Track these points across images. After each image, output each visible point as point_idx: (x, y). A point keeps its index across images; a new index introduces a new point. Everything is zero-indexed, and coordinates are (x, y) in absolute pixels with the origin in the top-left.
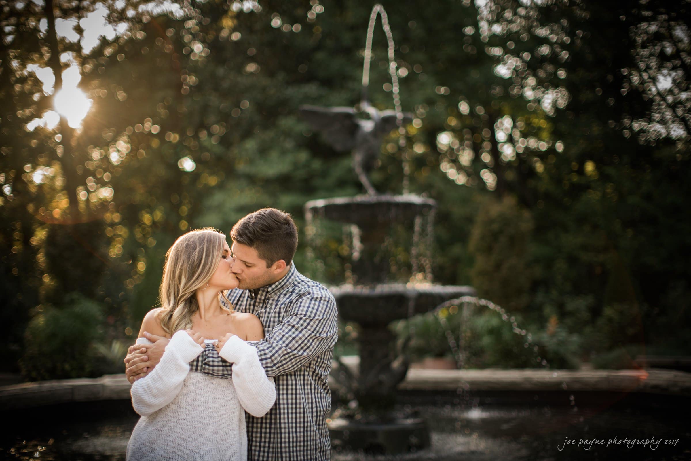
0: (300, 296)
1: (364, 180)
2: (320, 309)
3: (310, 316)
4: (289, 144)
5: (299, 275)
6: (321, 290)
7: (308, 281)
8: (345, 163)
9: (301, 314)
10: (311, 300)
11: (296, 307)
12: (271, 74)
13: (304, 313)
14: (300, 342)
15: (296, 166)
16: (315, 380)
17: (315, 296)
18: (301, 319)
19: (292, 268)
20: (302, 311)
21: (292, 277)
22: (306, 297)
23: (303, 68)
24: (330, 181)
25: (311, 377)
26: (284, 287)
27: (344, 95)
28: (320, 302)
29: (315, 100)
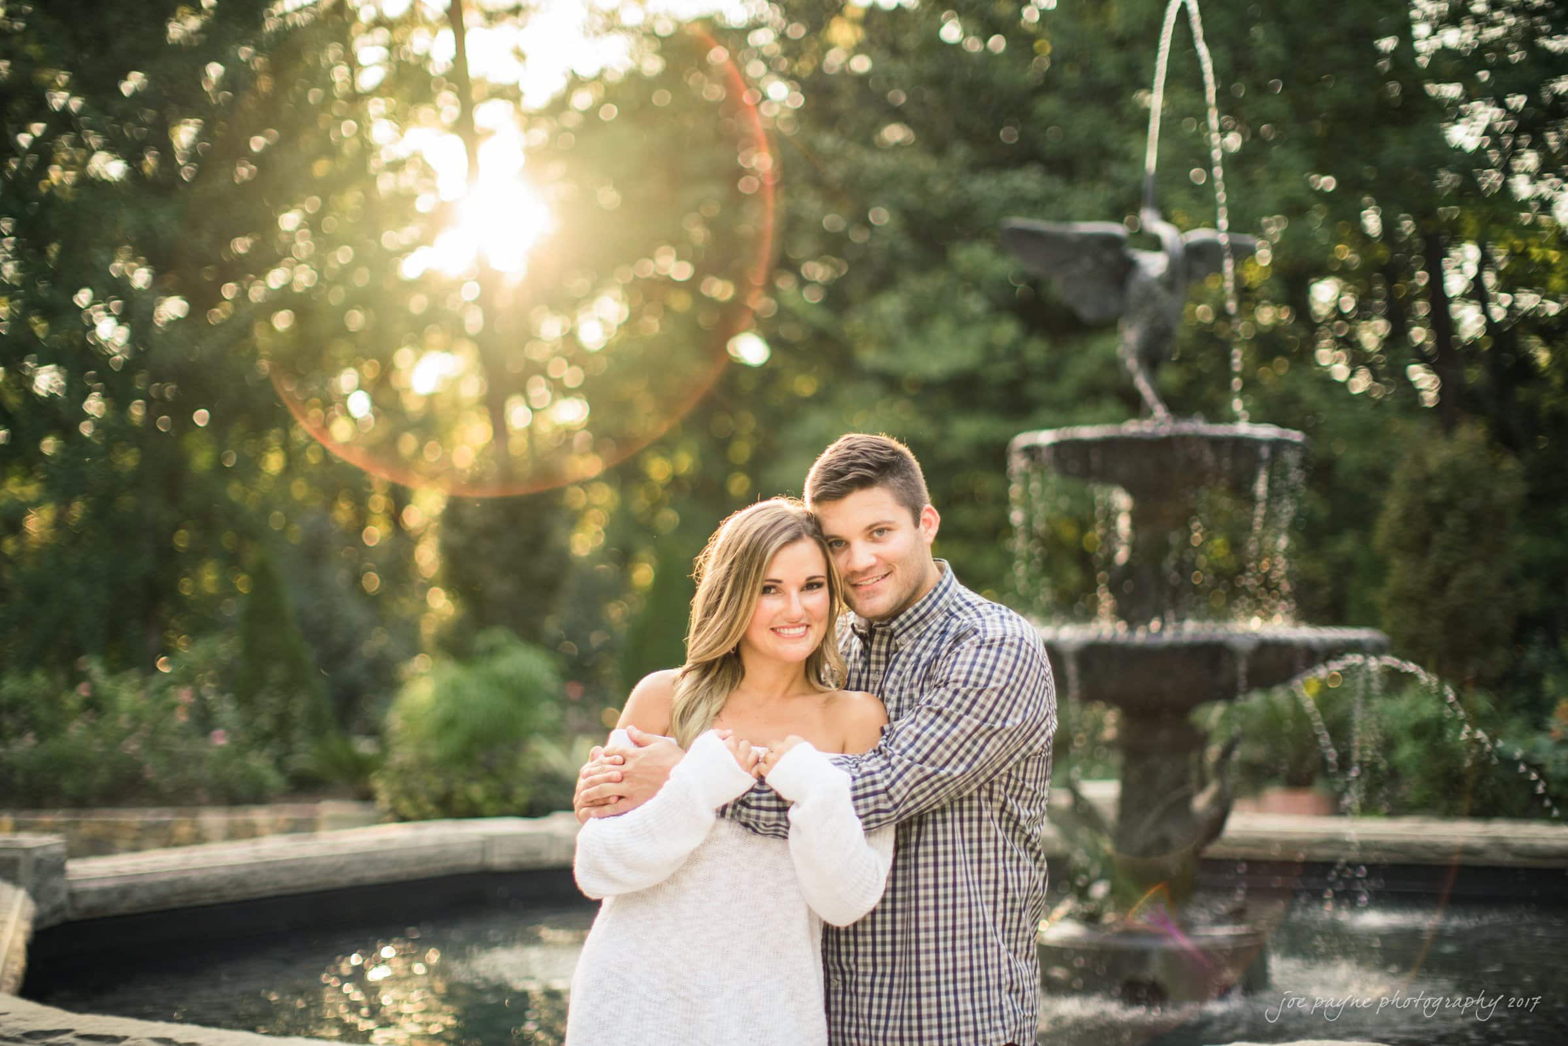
0: (957, 640)
1: (1142, 384)
2: (1000, 665)
3: (976, 684)
4: (975, 304)
5: (961, 592)
6: (1006, 621)
7: (980, 604)
8: (1099, 347)
9: (956, 681)
10: (979, 647)
11: (946, 667)
12: (938, 149)
13: (962, 677)
14: (955, 747)
15: (990, 353)
16: (1007, 830)
17: (988, 638)
18: (956, 692)
19: (945, 577)
20: (960, 673)
21: (946, 596)
22: (970, 640)
23: (1008, 135)
24: (1066, 387)
25: (997, 824)
26: (927, 618)
27: (1102, 193)
28: (999, 650)
29: (1035, 206)
